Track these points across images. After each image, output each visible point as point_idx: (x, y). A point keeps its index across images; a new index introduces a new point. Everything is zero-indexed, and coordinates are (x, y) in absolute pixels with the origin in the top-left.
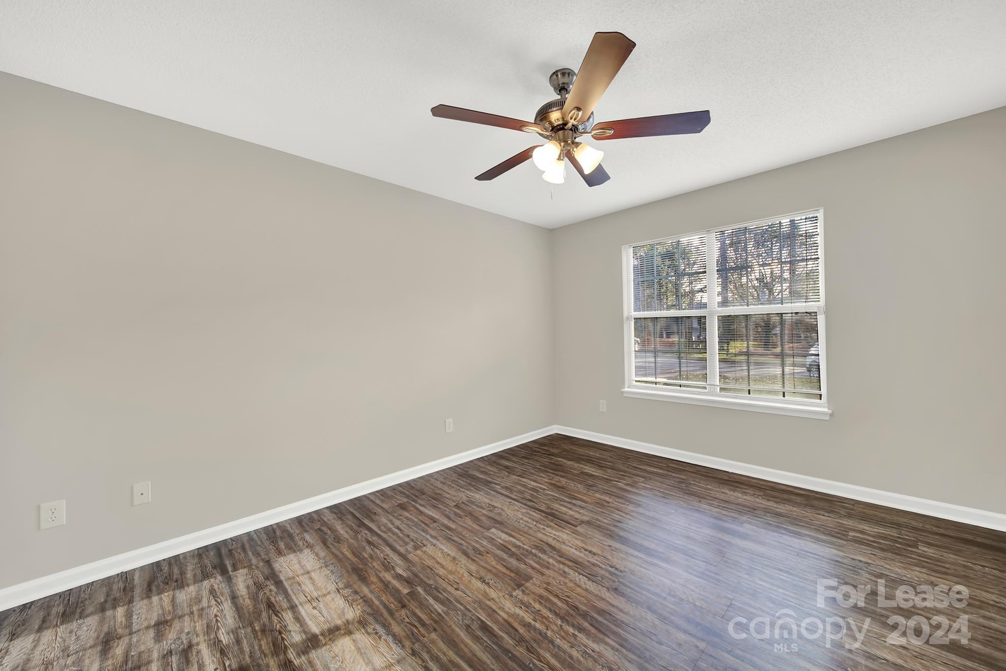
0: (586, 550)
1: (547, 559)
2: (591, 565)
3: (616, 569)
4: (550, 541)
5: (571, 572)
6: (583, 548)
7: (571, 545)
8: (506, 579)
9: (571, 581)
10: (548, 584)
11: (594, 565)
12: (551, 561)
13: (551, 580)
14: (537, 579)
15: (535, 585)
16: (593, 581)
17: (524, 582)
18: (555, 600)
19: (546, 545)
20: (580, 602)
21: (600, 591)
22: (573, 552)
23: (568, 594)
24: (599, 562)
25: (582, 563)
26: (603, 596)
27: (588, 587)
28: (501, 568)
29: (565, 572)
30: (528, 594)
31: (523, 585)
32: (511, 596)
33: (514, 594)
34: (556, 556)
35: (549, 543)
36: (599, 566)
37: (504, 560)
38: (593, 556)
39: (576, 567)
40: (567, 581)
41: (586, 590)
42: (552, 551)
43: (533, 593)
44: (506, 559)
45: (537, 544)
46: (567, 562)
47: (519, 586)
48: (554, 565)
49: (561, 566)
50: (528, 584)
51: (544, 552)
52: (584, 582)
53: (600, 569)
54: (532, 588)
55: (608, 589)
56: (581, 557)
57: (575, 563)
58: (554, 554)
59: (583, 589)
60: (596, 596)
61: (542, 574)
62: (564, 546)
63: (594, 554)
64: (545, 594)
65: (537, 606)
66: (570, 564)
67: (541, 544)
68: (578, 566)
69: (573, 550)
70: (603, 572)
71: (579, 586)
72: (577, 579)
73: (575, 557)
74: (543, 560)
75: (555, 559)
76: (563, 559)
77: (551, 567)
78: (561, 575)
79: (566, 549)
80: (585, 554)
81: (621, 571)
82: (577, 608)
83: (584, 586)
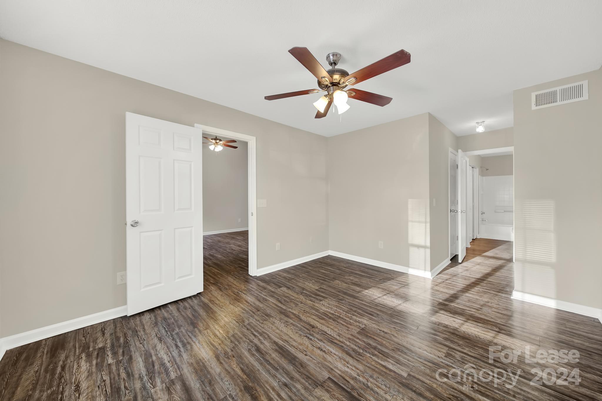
0: (324, 351)
1: (351, 344)
2: (323, 340)
3: (308, 338)
4: (351, 361)
5: (335, 336)
6: (326, 353)
7: (335, 356)
8: (372, 333)
9: (336, 331)
10: (348, 330)
11: (321, 340)
12: (348, 343)
13: (347, 332)
14: (355, 333)
15: (355, 331)
16: (324, 331)
17: (361, 331)
18: (343, 323)
19: (354, 356)
20: (332, 322)
21: (321, 327)
22: (333, 350)
23: (337, 325)
24: (317, 342)
25: (328, 341)
26: (320, 324)
27: (327, 328)
28: (378, 339)
29: (339, 336)
30: (357, 326)
31: (361, 330)
32: (365, 325)
33: (364, 326)
34: (345, 346)
35: (352, 359)
36: (318, 339)
37: (378, 344)
38: (320, 347)
39: (333, 339)
40: (338, 331)
41: (328, 327)
42: (349, 351)
43: (355, 326)
44: (378, 345)
45: (361, 357)
46: (338, 342)
47: (363, 329)
48: (346, 340)
49: (341, 340)
50: (359, 330)
51: (354, 350)
52: (329, 330)
53: (318, 338)
54: (356, 328)
55: (317, 328)
56: (328, 345)
57: (333, 342)
58: (347, 349)
59: (330, 327)
60: (324, 325)
61: (352, 335)
62: (340, 355)
63: (319, 348)
64: (349, 326)
65: (351, 321)
66: (336, 341)
67: (357, 357)
68: (331, 339)
69: (333, 351)
70: (317, 336)
71: (332, 329)
72: (332, 332)
73: (333, 346)
74: (353, 344)
75: (345, 345)
76: (340, 344)
77: (347, 339)
78: (341, 335)
79: (338, 353)
80: (325, 348)
81: (306, 336)
82: (333, 320)
83: (329, 329)
